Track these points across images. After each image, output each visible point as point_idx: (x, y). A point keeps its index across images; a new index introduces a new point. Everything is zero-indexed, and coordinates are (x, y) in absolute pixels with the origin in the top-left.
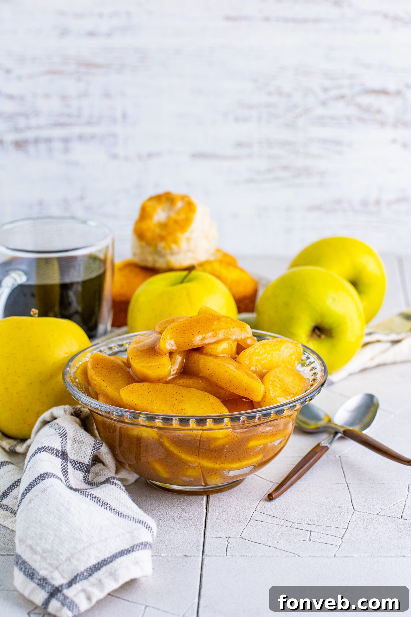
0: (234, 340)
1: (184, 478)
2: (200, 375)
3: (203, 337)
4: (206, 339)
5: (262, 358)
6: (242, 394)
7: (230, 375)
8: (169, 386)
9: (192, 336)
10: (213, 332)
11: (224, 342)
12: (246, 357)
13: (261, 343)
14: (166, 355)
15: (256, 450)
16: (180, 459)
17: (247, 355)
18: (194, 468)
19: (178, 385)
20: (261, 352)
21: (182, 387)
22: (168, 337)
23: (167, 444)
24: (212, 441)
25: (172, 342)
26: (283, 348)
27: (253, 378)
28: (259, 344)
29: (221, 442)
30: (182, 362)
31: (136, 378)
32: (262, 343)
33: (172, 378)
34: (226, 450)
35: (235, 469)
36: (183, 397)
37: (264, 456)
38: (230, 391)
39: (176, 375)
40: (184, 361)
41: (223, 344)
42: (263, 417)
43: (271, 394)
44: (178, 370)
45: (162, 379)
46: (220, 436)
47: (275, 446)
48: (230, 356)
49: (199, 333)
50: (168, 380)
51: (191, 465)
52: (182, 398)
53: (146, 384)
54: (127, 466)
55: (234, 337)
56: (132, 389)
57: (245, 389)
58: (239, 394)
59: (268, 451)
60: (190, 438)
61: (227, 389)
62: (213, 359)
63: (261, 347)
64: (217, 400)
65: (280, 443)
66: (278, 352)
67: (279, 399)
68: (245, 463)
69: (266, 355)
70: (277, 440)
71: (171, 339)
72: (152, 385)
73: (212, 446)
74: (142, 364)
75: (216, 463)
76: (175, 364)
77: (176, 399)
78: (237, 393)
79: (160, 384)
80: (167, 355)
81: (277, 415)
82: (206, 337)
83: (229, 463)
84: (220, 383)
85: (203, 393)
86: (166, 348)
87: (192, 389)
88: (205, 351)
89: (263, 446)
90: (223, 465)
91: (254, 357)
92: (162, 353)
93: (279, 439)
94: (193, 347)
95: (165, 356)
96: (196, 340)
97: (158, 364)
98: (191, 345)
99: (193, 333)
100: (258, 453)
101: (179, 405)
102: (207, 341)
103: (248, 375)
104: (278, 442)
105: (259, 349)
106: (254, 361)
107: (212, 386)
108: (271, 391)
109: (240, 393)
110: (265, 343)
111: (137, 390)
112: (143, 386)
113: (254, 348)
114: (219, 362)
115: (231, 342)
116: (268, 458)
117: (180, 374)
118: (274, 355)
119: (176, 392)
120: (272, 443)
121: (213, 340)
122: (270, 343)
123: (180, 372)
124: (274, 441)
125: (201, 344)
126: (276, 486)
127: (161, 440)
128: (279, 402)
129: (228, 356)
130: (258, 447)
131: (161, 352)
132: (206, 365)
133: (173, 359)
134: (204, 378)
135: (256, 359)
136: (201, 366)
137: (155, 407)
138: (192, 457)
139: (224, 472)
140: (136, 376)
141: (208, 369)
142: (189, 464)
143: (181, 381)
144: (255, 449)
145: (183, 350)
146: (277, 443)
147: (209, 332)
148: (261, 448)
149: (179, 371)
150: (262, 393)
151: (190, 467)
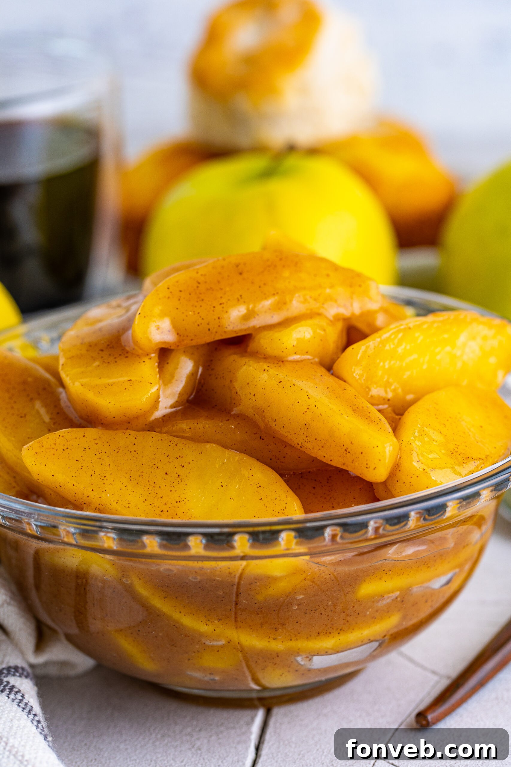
0: (331, 318)
1: (197, 675)
2: (235, 411)
3: (248, 309)
4: (257, 317)
5: (404, 365)
6: (337, 462)
7: (306, 412)
8: (152, 438)
9: (218, 308)
10: (277, 298)
11: (303, 323)
12: (358, 363)
13: (402, 325)
14: (149, 357)
15: (381, 604)
16: (177, 627)
17: (358, 358)
18: (218, 651)
19: (175, 436)
20: (400, 350)
21: (183, 441)
22: (157, 310)
23: (143, 591)
24: (258, 584)
25: (166, 324)
26: (462, 338)
27: (367, 418)
28: (395, 330)
29: (283, 587)
30: (193, 374)
31: (73, 415)
32: (402, 327)
33: (164, 416)
34: (296, 607)
35: (327, 653)
36: (183, 467)
37: (404, 617)
38: (306, 452)
39: (174, 407)
40: (198, 371)
41: (300, 329)
42: (388, 527)
43: (415, 463)
44: (181, 394)
45: (137, 418)
46: (277, 573)
47: (433, 593)
48: (317, 360)
49: (240, 300)
50: (153, 421)
51: (208, 643)
52: (180, 471)
53: (91, 432)
54: (62, 637)
55: (332, 311)
56: (53, 446)
57: (345, 448)
58: (329, 463)
59: (415, 604)
60: (199, 578)
61: (299, 447)
62: (267, 368)
63: (400, 335)
64: (274, 476)
65: (448, 582)
66: (448, 348)
67: (435, 476)
68: (353, 636)
69: (415, 356)
70: (438, 576)
71: (163, 315)
72: (108, 434)
73: (260, 598)
74: (84, 381)
75: (274, 639)
76: (174, 381)
77: (166, 473)
78: (324, 460)
79: (128, 431)
80: (153, 355)
81: (425, 519)
82: (256, 309)
83: (308, 638)
84: (284, 432)
85: (237, 458)
86: (150, 341)
87: (208, 446)
88: (253, 346)
89: (398, 593)
90: (293, 644)
91: (379, 363)
92: (140, 352)
93: (444, 574)
94: (221, 335)
95: (146, 359)
96: (230, 318)
97: (127, 379)
98: (215, 330)
99: (223, 301)
100: (387, 611)
101: (172, 489)
102: (256, 322)
103: (356, 410)
104: (443, 580)
105: (396, 341)
106: (380, 373)
107: (263, 439)
108: (415, 454)
109: (331, 458)
110: (411, 325)
111: (66, 446)
112: (84, 436)
113: (379, 340)
114: (281, 376)
115: (323, 323)
116: (414, 620)
117: (187, 404)
118: (438, 357)
119: (166, 455)
120: (426, 585)
121: (276, 319)
122: (425, 326)
123: (188, 401)
124: (429, 580)
125: (243, 327)
126: (444, 683)
127: (127, 581)
128: (435, 483)
129: (312, 361)
130: (385, 596)
131: (136, 348)
132: (248, 384)
133: (169, 368)
134: (242, 418)
135: (387, 366)
136: (237, 385)
137: (108, 495)
138: (208, 623)
139: (299, 659)
140: (75, 409)
141: (254, 395)
142: (203, 641)
143: (184, 425)
144: (378, 601)
145: (194, 343)
146: (437, 584)
147: (266, 298)
148: (394, 597)
149: (185, 397)
150: (387, 461)
151: (205, 647)
